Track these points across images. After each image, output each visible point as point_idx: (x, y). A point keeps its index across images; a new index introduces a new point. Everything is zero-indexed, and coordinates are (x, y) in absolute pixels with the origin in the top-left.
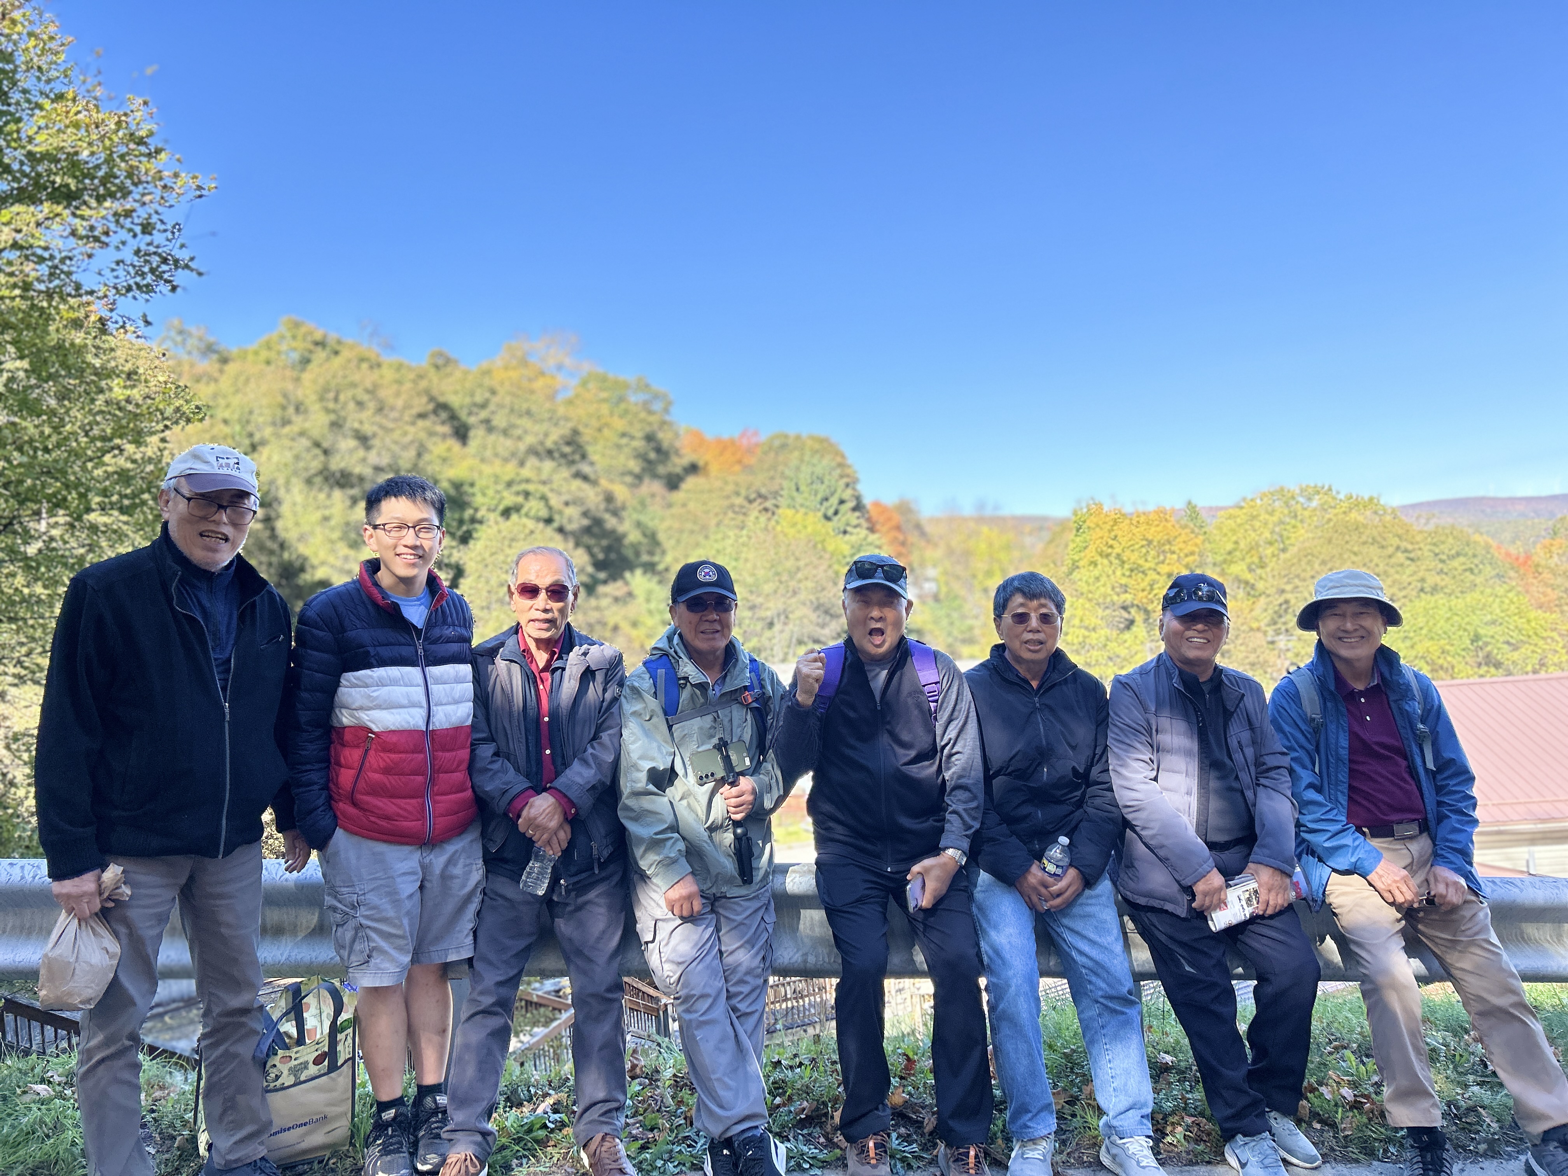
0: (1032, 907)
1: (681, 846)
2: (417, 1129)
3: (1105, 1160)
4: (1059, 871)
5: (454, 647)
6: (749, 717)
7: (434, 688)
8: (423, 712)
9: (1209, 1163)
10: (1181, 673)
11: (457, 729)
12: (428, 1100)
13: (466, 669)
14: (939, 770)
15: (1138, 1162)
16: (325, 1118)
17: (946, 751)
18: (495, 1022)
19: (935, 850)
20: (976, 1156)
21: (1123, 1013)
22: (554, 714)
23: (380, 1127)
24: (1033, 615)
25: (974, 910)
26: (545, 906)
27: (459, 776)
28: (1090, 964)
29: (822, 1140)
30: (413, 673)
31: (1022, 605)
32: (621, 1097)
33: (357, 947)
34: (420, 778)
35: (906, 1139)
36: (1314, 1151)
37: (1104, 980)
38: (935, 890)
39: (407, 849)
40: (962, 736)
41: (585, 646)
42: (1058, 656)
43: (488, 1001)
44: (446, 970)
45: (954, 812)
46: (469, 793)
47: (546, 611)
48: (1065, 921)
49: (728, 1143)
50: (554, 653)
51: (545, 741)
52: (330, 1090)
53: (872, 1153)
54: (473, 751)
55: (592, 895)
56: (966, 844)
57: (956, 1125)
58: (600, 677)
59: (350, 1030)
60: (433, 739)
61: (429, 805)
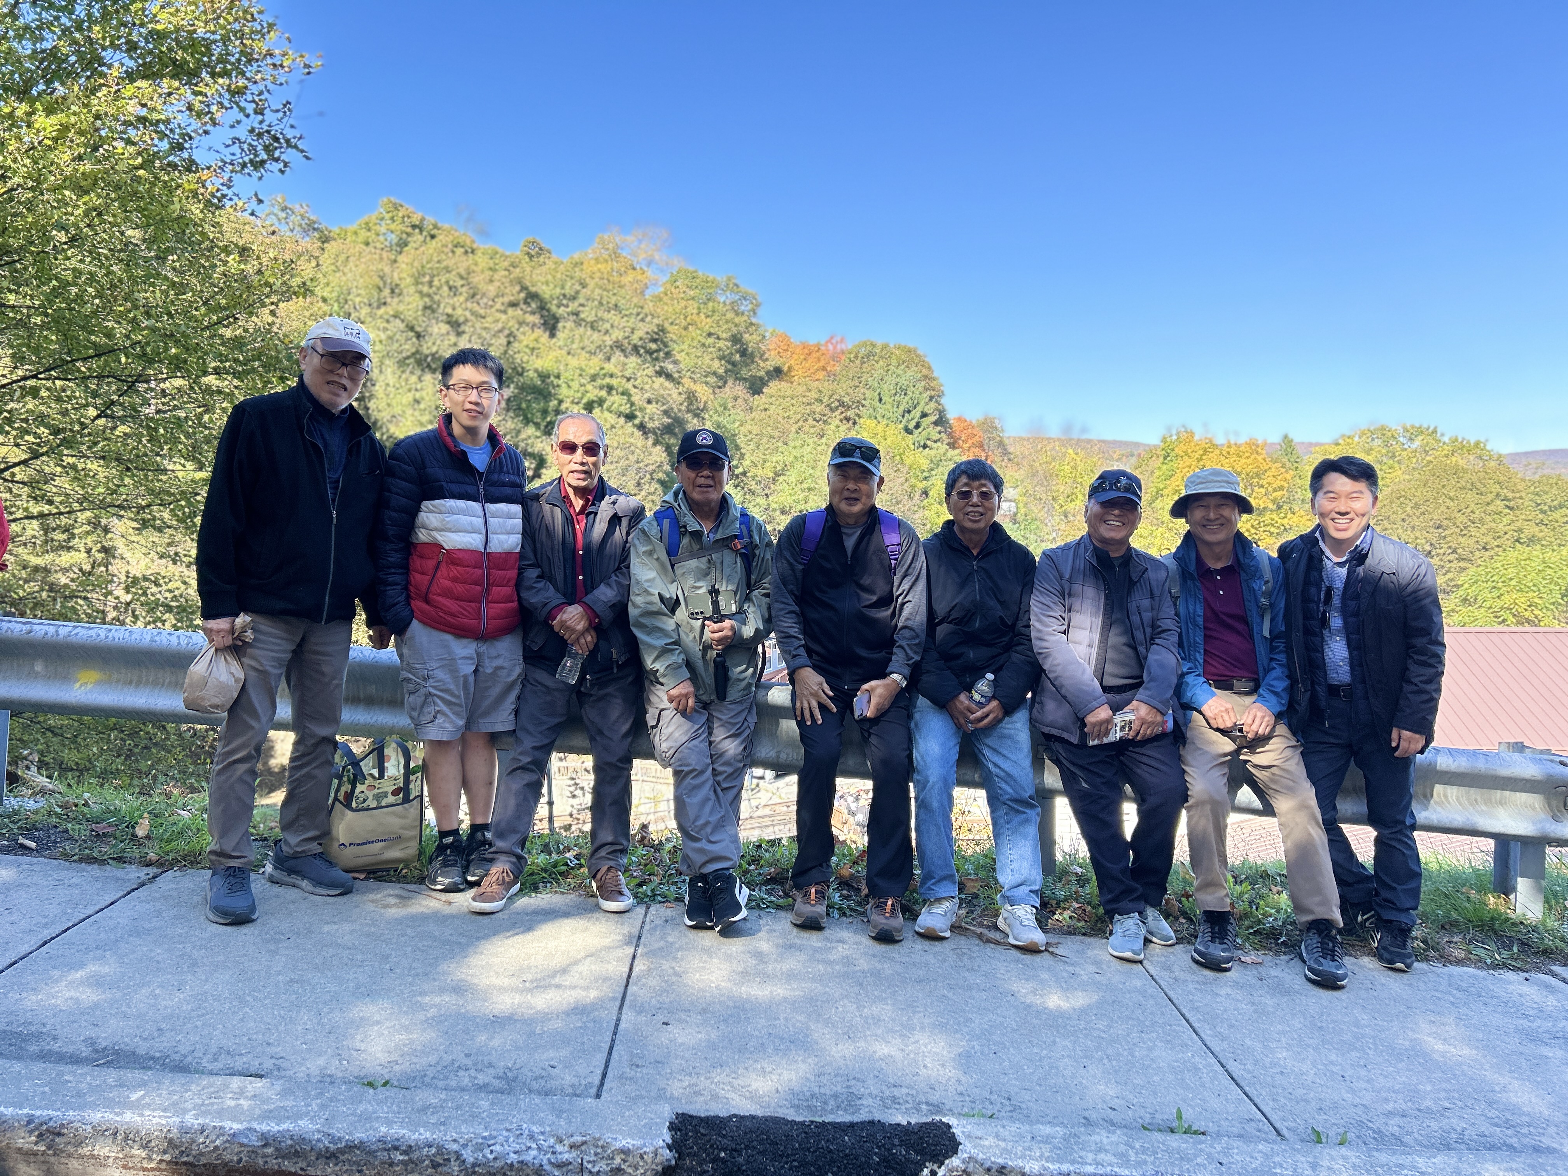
0: (958, 727)
1: (682, 656)
2: (469, 855)
3: (1000, 922)
4: (983, 700)
5: (508, 491)
6: (739, 560)
7: (491, 520)
8: (482, 537)
9: (1084, 934)
10: (1095, 547)
11: (508, 554)
12: (479, 834)
13: (517, 509)
14: (893, 614)
15: (1021, 923)
16: (399, 839)
17: (900, 600)
18: (529, 777)
19: (882, 674)
20: (893, 905)
21: (1024, 813)
22: (587, 547)
23: (441, 849)
24: (975, 492)
25: (912, 725)
26: (574, 696)
27: (507, 591)
28: (1002, 774)
29: (781, 893)
30: (475, 506)
31: (966, 484)
32: (625, 843)
33: (426, 710)
34: (478, 588)
35: (847, 898)
36: (1172, 934)
37: (1011, 787)
38: (878, 704)
39: (465, 641)
40: (914, 588)
41: (614, 497)
42: (996, 528)
43: (526, 759)
44: (493, 738)
45: (900, 646)
46: (515, 605)
47: (582, 464)
48: (988, 741)
49: (703, 877)
50: (587, 501)
51: (578, 569)
52: (404, 817)
53: (813, 896)
54: (520, 574)
55: (610, 690)
56: (907, 671)
57: (881, 883)
58: (625, 522)
59: (419, 774)
60: (489, 560)
61: (484, 608)
